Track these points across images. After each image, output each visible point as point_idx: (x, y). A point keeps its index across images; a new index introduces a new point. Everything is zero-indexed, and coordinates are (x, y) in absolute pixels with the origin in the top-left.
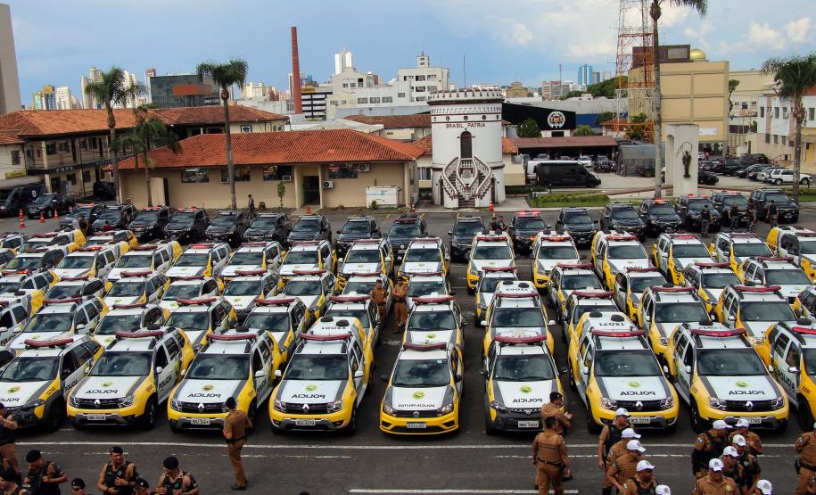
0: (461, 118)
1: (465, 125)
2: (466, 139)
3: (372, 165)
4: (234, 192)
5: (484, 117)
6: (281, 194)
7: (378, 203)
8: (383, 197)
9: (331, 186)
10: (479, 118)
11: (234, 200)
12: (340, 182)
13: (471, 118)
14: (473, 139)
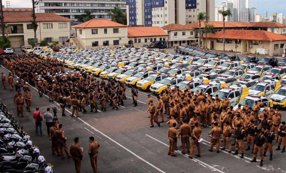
4: (224, 46)
6: (236, 48)
7: (260, 53)
8: (261, 51)
9: (251, 47)
11: (224, 48)
12: (254, 46)
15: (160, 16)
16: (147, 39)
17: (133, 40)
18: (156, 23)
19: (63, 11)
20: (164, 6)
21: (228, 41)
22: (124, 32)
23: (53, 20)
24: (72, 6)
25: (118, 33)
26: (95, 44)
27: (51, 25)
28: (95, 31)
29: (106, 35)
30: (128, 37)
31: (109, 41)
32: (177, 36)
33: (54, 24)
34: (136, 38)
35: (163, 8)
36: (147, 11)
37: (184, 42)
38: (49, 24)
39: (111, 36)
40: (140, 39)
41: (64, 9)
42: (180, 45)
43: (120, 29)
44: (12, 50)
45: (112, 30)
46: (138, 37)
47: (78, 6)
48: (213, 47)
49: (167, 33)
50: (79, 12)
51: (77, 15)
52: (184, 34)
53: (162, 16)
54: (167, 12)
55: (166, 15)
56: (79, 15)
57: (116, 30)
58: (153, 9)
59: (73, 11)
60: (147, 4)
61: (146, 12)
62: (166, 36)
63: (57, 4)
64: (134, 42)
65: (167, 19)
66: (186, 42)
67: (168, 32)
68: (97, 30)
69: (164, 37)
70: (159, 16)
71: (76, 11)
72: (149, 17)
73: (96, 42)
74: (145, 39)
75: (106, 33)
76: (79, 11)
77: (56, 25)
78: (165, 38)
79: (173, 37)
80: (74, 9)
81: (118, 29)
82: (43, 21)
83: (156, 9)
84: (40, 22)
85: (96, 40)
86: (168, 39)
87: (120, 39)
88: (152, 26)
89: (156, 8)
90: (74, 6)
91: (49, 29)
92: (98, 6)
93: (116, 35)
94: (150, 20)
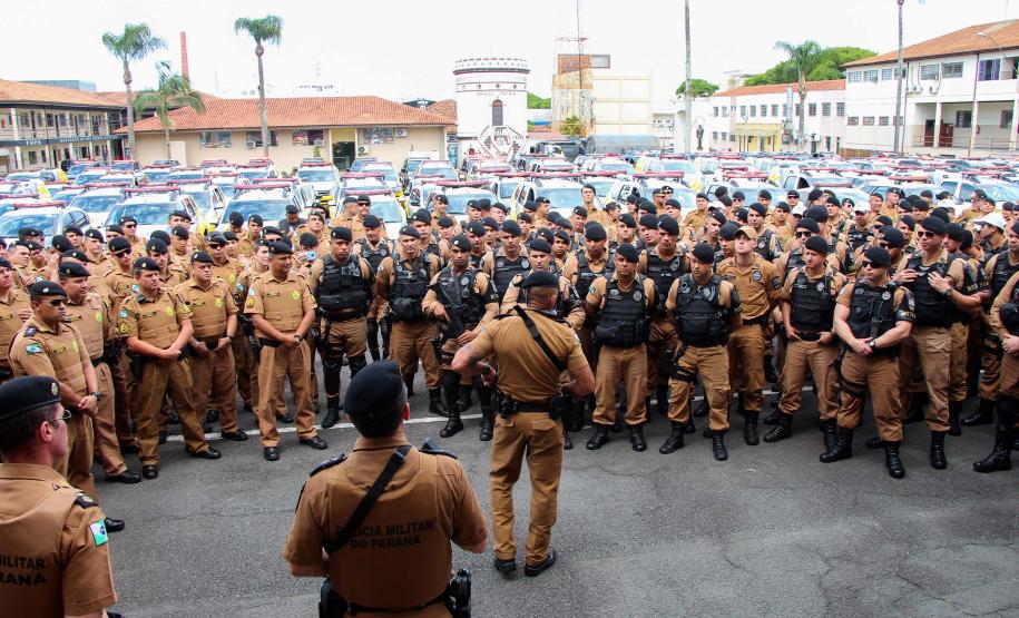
0: (493, 86)
1: (497, 93)
2: (497, 105)
3: (410, 128)
5: (515, 87)
9: (366, 150)
10: (511, 87)
12: (375, 147)
13: (502, 86)
14: (504, 108)
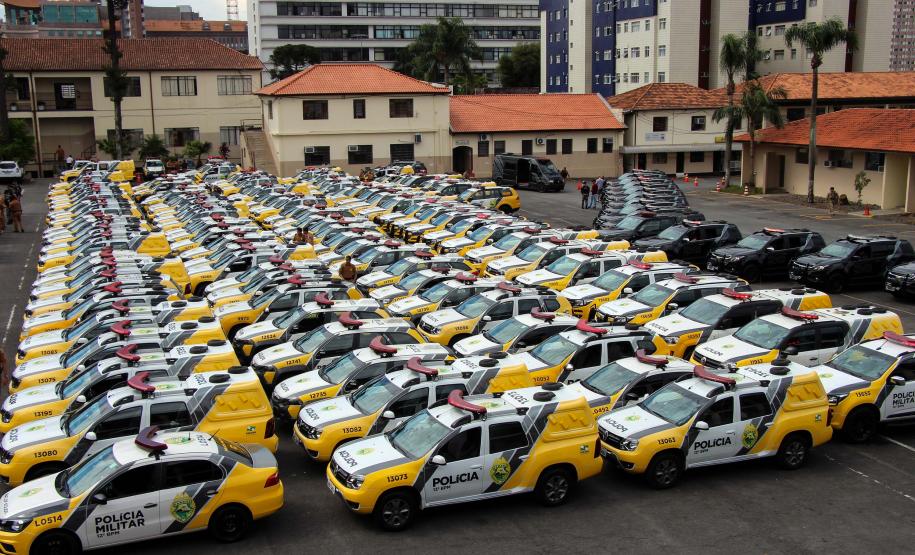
6: (859, 187)
15: (642, 52)
16: (534, 142)
17: (473, 144)
18: (629, 80)
19: (345, 32)
20: (655, 13)
21: (838, 158)
22: (436, 113)
23: (200, 65)
24: (375, 17)
25: (411, 116)
26: (318, 157)
27: (191, 85)
28: (315, 109)
29: (360, 125)
30: (453, 134)
31: (374, 149)
32: (667, 134)
33: (202, 79)
34: (484, 137)
35: (652, 20)
36: (602, 32)
37: (698, 156)
38: (186, 78)
39: (380, 127)
40: (503, 142)
41: (347, 27)
42: (680, 169)
43: (419, 105)
44: (14, 170)
45: (384, 105)
46: (492, 133)
47: (397, 15)
48: (782, 183)
49: (620, 119)
50: (403, 37)
51: (392, 49)
52: (697, 126)
53: (647, 54)
54: (665, 38)
55: (662, 49)
56: (399, 49)
57: (401, 107)
58: (622, 24)
59: (380, 34)
60: (602, 6)
61: (598, 35)
62: (618, 130)
63: (323, 9)
64: (475, 152)
65: (664, 64)
66: (706, 159)
67: (628, 117)
68: (325, 106)
69: (608, 136)
70: (638, 55)
71: (389, 34)
72: (607, 56)
73: (317, 148)
74: (524, 142)
75: (363, 116)
76: (402, 32)
77: (208, 83)
78: (611, 140)
79: (648, 138)
80: (384, 28)
81: (411, 101)
82: (163, 67)
83: (630, 25)
84: (150, 71)
85: (322, 143)
86: (626, 143)
87: (418, 139)
88: (614, 93)
89: (630, 22)
90: (382, 16)
91: (183, 99)
92: (471, 16)
93: (402, 124)
94: (611, 67)
